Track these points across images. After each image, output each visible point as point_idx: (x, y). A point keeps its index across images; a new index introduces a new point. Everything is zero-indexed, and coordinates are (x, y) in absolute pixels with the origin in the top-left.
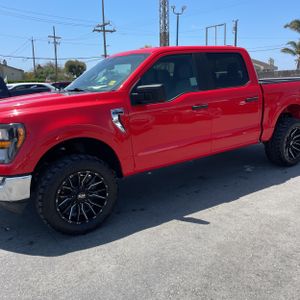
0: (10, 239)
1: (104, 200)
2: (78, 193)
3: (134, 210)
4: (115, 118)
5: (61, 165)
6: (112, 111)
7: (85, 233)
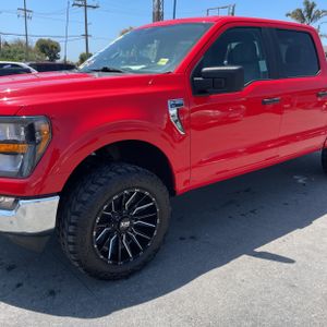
0: (19, 285)
1: (153, 229)
2: (120, 221)
3: (182, 239)
4: (173, 112)
5: (102, 181)
6: (170, 102)
7: (128, 275)
